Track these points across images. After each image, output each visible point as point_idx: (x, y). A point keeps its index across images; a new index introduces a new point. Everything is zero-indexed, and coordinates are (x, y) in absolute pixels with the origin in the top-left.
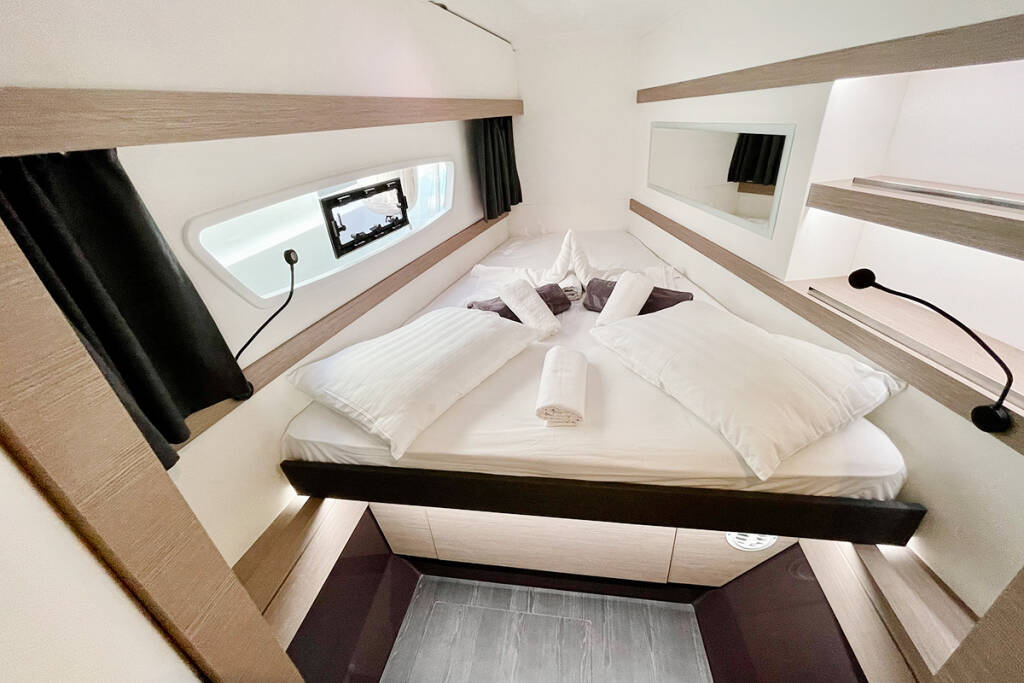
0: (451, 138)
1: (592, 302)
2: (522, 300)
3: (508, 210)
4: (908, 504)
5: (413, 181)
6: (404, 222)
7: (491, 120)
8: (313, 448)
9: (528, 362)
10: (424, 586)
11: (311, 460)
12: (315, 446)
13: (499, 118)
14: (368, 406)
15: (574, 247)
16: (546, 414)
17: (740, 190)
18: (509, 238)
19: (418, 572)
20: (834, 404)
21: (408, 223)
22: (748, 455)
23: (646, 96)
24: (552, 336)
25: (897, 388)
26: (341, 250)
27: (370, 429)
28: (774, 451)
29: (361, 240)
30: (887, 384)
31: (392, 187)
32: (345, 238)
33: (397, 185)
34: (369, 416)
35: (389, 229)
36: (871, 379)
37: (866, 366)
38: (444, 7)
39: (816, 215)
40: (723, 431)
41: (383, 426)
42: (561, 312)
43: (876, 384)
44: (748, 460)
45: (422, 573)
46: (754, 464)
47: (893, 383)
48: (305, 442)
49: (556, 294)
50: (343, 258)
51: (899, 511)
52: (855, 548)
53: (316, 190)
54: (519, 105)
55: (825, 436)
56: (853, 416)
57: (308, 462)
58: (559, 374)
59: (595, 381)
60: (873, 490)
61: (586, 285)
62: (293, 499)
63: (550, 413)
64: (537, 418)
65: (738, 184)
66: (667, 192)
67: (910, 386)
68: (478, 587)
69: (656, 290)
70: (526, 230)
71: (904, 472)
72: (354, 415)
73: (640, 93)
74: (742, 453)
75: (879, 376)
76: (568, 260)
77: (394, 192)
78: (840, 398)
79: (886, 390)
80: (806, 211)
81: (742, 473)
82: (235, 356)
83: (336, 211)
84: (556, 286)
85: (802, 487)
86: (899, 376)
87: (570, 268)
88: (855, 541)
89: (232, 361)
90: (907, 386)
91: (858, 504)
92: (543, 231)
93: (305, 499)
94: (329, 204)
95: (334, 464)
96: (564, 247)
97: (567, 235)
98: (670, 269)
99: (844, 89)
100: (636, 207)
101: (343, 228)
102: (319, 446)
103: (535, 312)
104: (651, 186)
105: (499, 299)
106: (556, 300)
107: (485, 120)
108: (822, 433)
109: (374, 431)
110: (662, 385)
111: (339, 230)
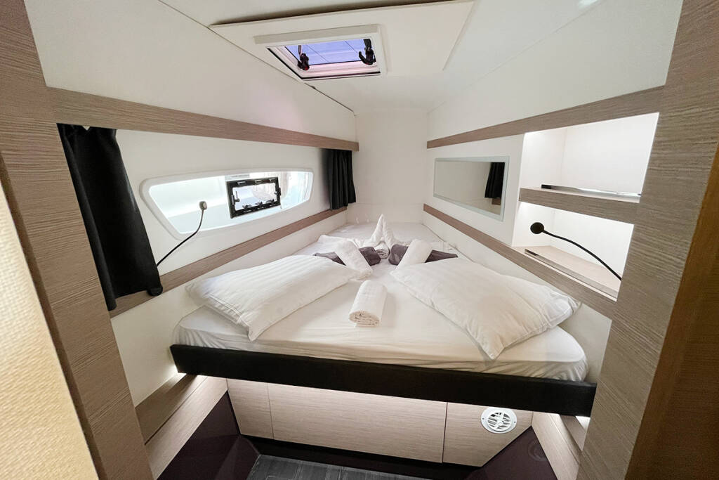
0: (312, 156)
1: (394, 259)
2: (348, 253)
3: (346, 205)
4: (590, 383)
5: (286, 181)
6: (277, 203)
7: (339, 151)
8: (196, 336)
9: (347, 290)
10: (260, 463)
11: (192, 345)
12: (197, 333)
13: (343, 151)
14: (237, 305)
15: (384, 226)
16: (356, 318)
17: (493, 203)
18: (347, 223)
19: (257, 452)
20: (537, 313)
21: (280, 204)
22: (483, 344)
23: (432, 144)
24: (366, 277)
25: (576, 306)
26: (235, 213)
27: (236, 321)
28: (499, 340)
29: (248, 210)
30: (570, 304)
31: (272, 181)
32: (238, 207)
33: (276, 181)
34: (237, 312)
35: (268, 206)
36: (561, 300)
37: (557, 293)
38: (314, 88)
39: (525, 206)
40: (468, 329)
41: (245, 318)
42: (374, 264)
43: (564, 304)
44: (483, 347)
45: (261, 453)
46: (486, 348)
47: (573, 302)
48: (190, 331)
49: (371, 252)
50: (235, 219)
51: (584, 387)
52: (562, 418)
53: (225, 175)
54: (356, 145)
55: (534, 336)
56: (551, 323)
57: (190, 346)
58: (366, 295)
59: (391, 302)
60: (567, 372)
61: (390, 248)
62: (174, 374)
63: (358, 317)
64: (349, 320)
65: (491, 199)
66: (445, 199)
67: (583, 304)
68: (302, 465)
69: (433, 251)
70: (357, 219)
71: (585, 359)
72: (227, 312)
73: (429, 142)
74: (480, 342)
75: (564, 299)
76: (381, 234)
77: (274, 184)
78: (540, 310)
79: (569, 307)
80: (519, 205)
81: (481, 358)
82: (157, 263)
83: (234, 189)
84: (372, 249)
85: (521, 370)
86: (577, 298)
87: (382, 239)
88: (561, 414)
89: (154, 267)
90: (581, 304)
91: (559, 382)
92: (368, 221)
93: (183, 375)
94: (231, 185)
95: (208, 348)
96: (378, 225)
97: (381, 217)
98: (446, 244)
99: (531, 139)
100: (428, 209)
101: (238, 201)
102: (201, 335)
103: (356, 261)
104: (435, 195)
105: (334, 253)
106: (372, 257)
107: (334, 150)
108: (530, 332)
109: (239, 321)
110: (433, 303)
111: (235, 201)
